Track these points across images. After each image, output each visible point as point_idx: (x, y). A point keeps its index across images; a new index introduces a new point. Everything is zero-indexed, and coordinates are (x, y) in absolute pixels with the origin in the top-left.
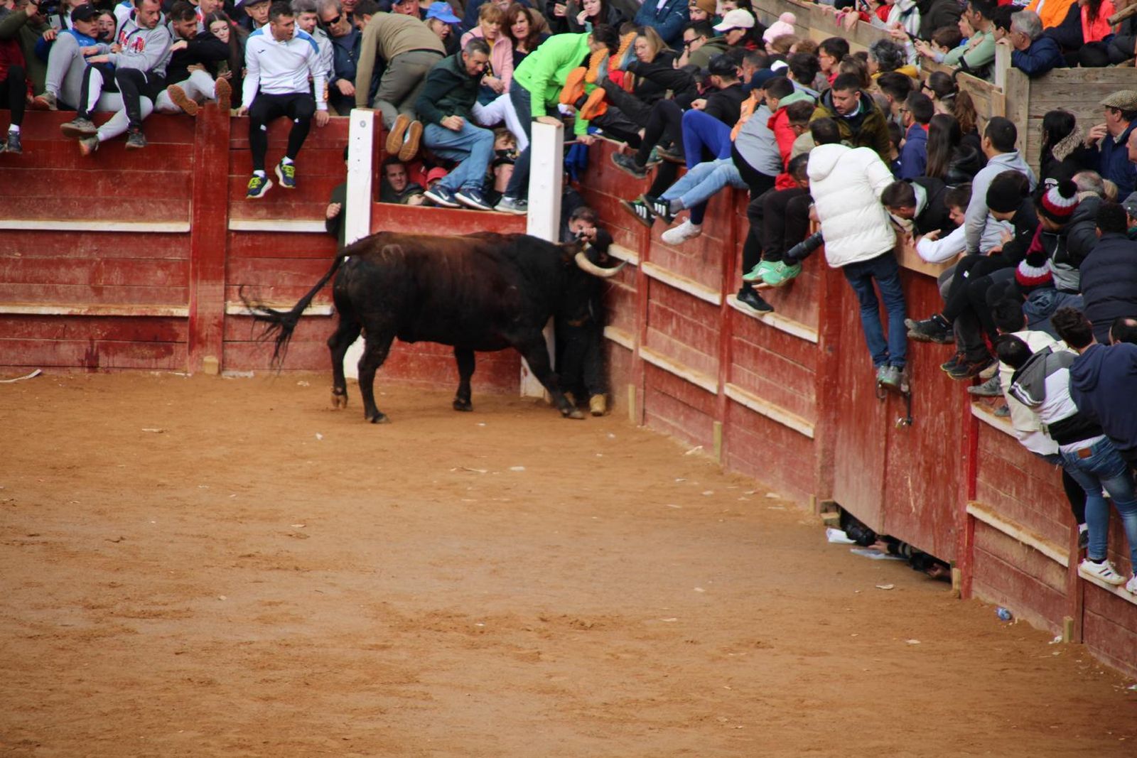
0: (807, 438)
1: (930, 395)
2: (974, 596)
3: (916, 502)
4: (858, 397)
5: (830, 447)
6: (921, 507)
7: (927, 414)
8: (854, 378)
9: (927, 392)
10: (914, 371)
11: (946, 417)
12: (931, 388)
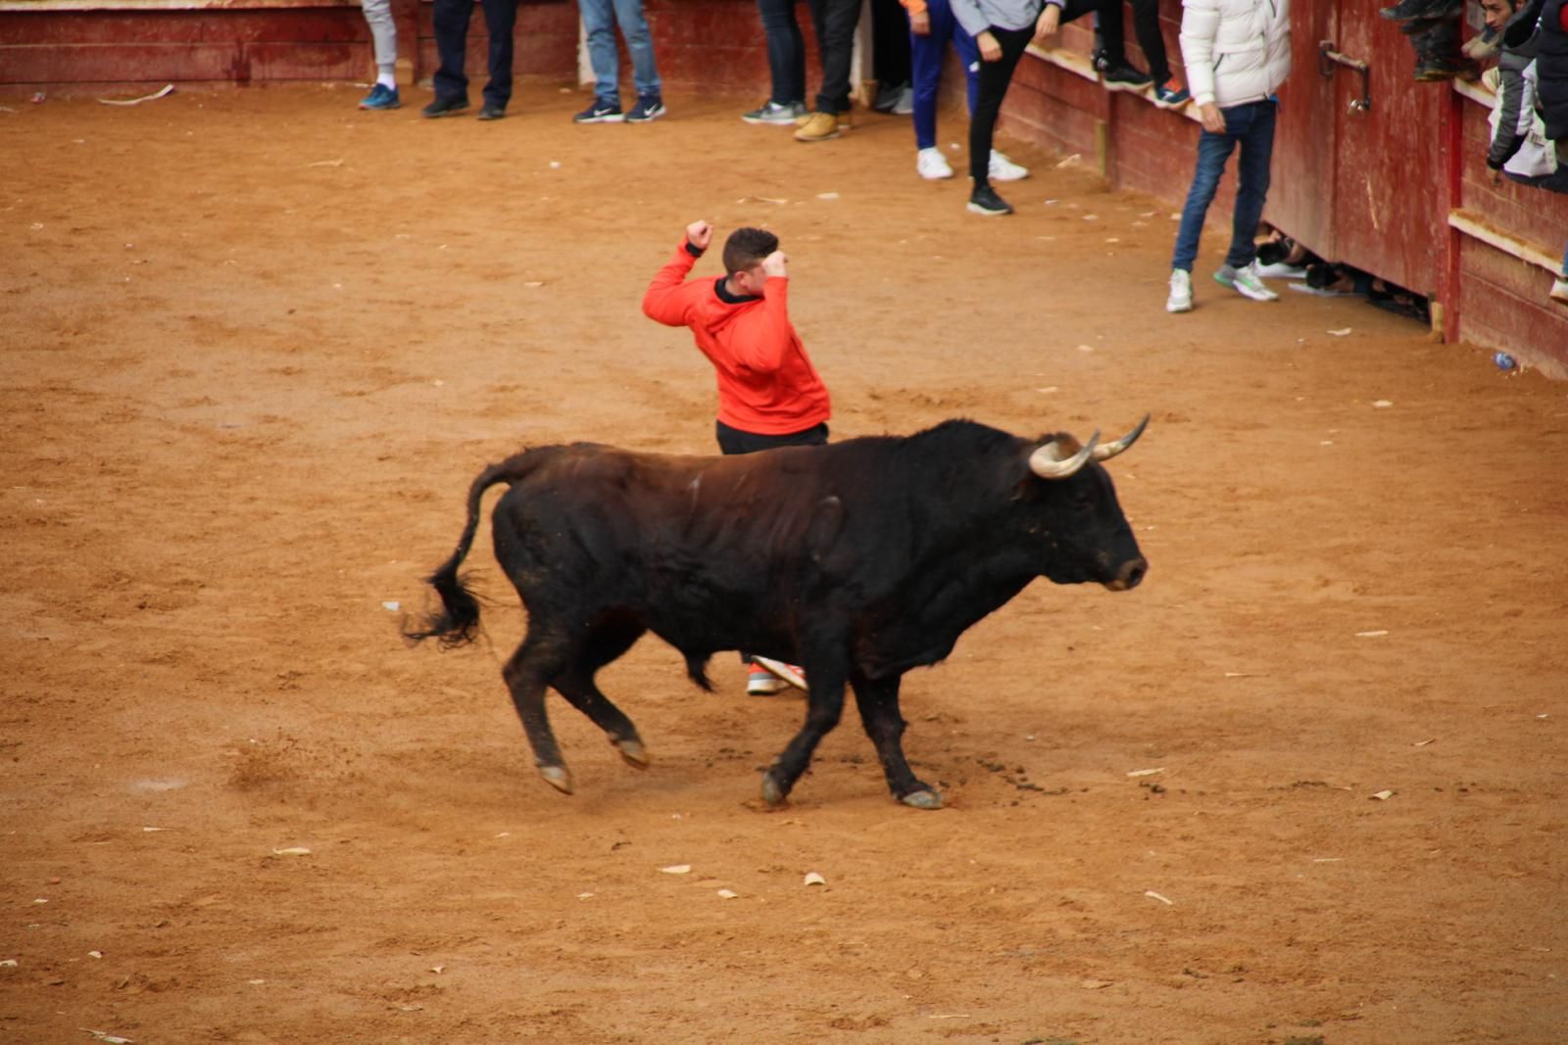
1: (1394, 67)
2: (1462, 339)
3: (1378, 215)
6: (1385, 221)
7: (1391, 93)
9: (1389, 62)
10: (1371, 34)
11: (1417, 95)
12: (1395, 57)
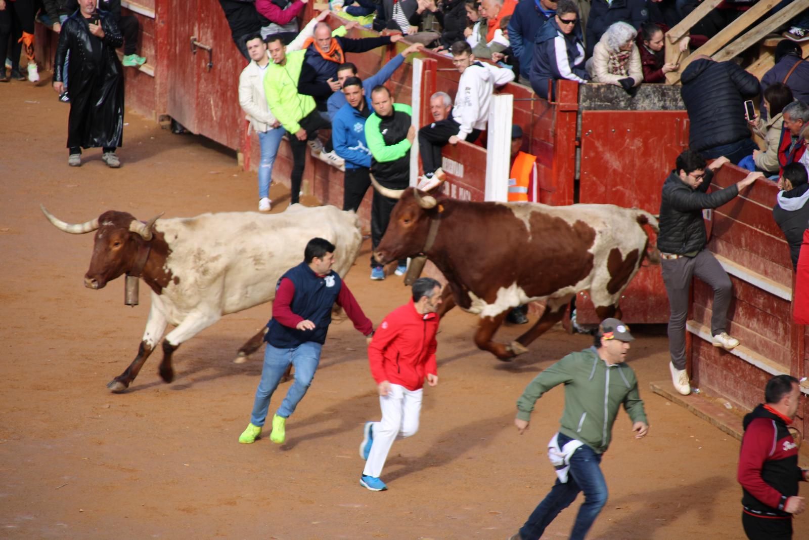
0: (150, 77)
1: (222, 49)
2: (251, 169)
3: (215, 114)
4: (180, 52)
5: (164, 81)
6: (219, 117)
7: (221, 60)
8: (178, 40)
9: (221, 47)
10: (213, 35)
11: (232, 63)
12: (223, 45)
